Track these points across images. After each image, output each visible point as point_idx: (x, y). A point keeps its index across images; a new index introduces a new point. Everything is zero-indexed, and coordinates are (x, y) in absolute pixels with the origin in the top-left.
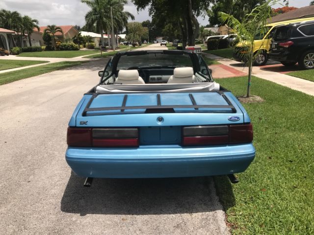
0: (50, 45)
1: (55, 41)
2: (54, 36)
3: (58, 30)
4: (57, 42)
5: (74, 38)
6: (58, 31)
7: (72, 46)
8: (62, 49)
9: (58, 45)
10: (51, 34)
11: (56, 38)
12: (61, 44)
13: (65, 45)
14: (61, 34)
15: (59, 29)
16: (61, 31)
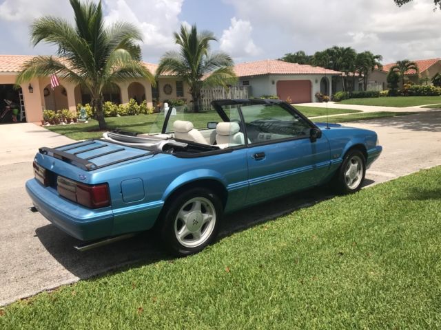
0: (395, 89)
1: (404, 82)
2: (403, 76)
3: (411, 66)
4: (405, 84)
5: (434, 78)
6: (412, 68)
7: (428, 89)
8: (411, 94)
9: (406, 88)
10: (399, 74)
11: (405, 78)
12: (411, 87)
13: (417, 89)
14: (415, 72)
15: (414, 65)
16: (416, 69)
